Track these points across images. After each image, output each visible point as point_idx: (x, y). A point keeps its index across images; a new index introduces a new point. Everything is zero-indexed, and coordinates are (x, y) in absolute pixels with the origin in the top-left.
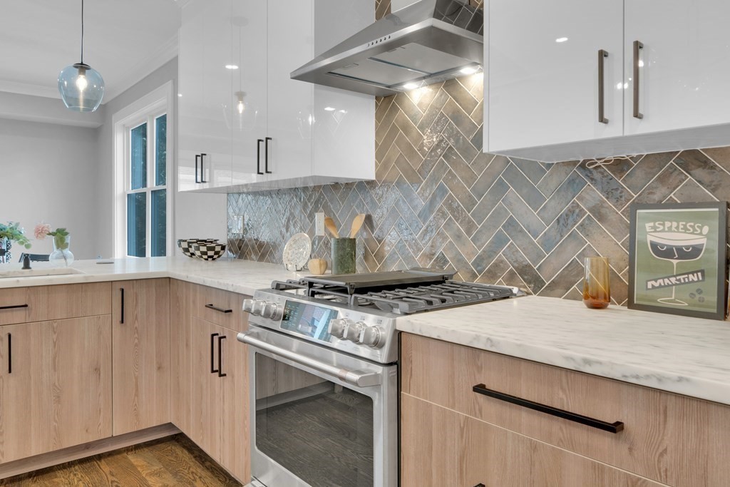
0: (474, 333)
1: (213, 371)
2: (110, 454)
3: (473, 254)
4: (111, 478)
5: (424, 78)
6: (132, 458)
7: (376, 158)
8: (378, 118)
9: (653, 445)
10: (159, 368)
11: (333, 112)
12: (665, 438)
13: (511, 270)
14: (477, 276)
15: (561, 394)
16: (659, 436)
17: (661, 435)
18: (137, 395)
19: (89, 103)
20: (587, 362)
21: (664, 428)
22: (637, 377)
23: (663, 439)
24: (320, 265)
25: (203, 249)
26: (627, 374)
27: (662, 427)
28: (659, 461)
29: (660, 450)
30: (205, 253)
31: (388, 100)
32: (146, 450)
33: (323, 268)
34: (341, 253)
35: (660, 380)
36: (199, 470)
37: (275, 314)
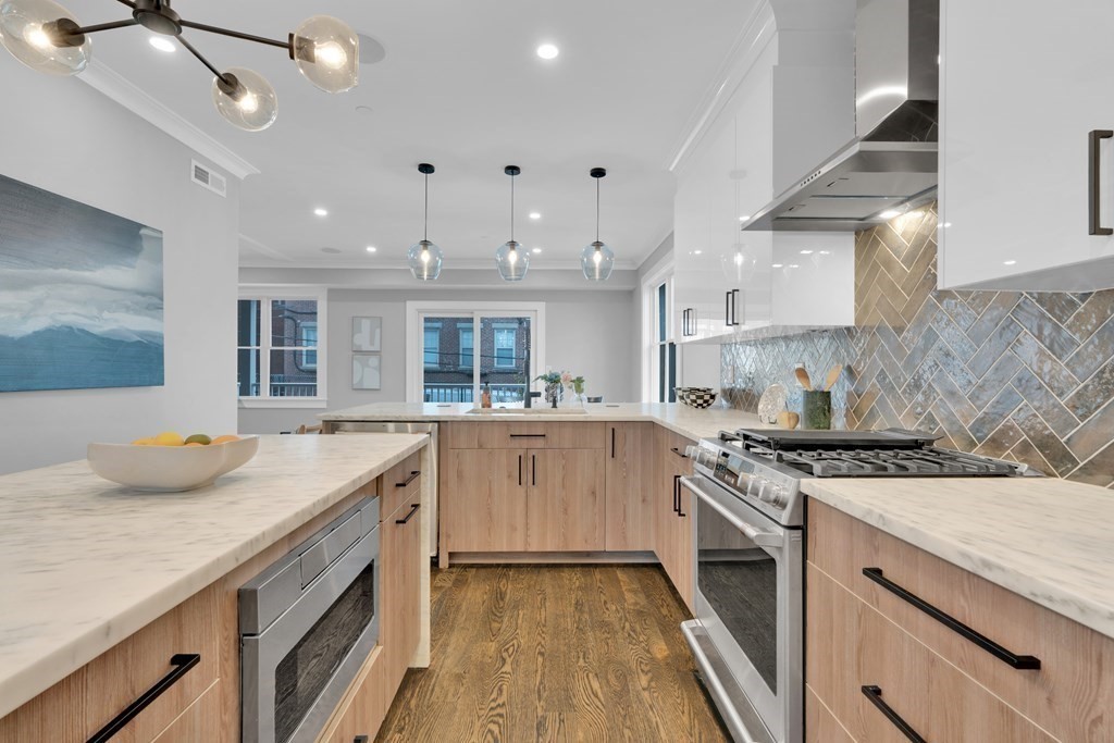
0: (867, 506)
1: (675, 510)
2: (604, 565)
3: (971, 416)
4: (599, 584)
5: (902, 202)
6: (620, 574)
7: (856, 301)
8: (858, 256)
9: (1082, 706)
10: (644, 501)
11: (811, 254)
12: (1100, 700)
13: (1025, 441)
14: (976, 445)
15: (962, 600)
16: (1090, 695)
17: (1093, 694)
18: (624, 520)
19: (604, 272)
20: (987, 564)
21: (1099, 684)
22: (1050, 599)
23: (1096, 700)
24: (789, 418)
25: (693, 397)
26: (1038, 593)
27: (1094, 682)
28: (1091, 732)
29: (1093, 716)
30: (695, 402)
31: (867, 234)
32: (632, 569)
33: (792, 422)
34: (811, 407)
35: (1083, 609)
36: (669, 599)
37: (708, 462)
